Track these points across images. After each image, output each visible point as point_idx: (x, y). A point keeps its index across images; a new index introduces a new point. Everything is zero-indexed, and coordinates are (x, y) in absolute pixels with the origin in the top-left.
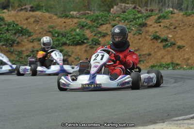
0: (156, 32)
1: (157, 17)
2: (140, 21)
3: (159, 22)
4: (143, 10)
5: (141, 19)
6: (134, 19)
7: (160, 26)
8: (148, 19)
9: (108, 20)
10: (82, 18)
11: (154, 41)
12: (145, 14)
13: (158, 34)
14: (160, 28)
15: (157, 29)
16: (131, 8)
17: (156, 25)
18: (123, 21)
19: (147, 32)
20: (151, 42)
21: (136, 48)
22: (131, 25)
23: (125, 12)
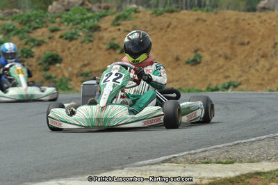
0: (114, 39)
1: (114, 17)
2: (90, 23)
3: (118, 25)
4: (95, 8)
5: (91, 20)
6: (83, 20)
7: (119, 30)
8: (101, 20)
9: (45, 22)
10: (7, 20)
11: (111, 51)
12: (97, 13)
13: (116, 42)
14: (119, 33)
15: (114, 35)
16: (77, 5)
17: (113, 28)
18: (66, 24)
19: (101, 39)
20: (107, 52)
21: (86, 62)
22: (77, 28)
23: (68, 10)
